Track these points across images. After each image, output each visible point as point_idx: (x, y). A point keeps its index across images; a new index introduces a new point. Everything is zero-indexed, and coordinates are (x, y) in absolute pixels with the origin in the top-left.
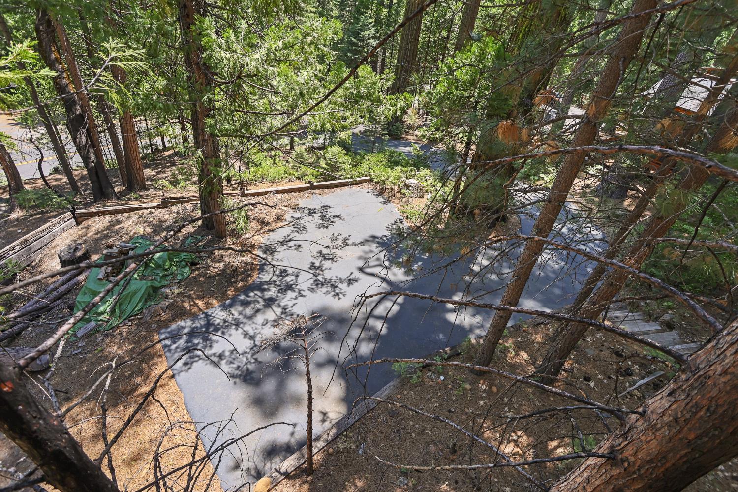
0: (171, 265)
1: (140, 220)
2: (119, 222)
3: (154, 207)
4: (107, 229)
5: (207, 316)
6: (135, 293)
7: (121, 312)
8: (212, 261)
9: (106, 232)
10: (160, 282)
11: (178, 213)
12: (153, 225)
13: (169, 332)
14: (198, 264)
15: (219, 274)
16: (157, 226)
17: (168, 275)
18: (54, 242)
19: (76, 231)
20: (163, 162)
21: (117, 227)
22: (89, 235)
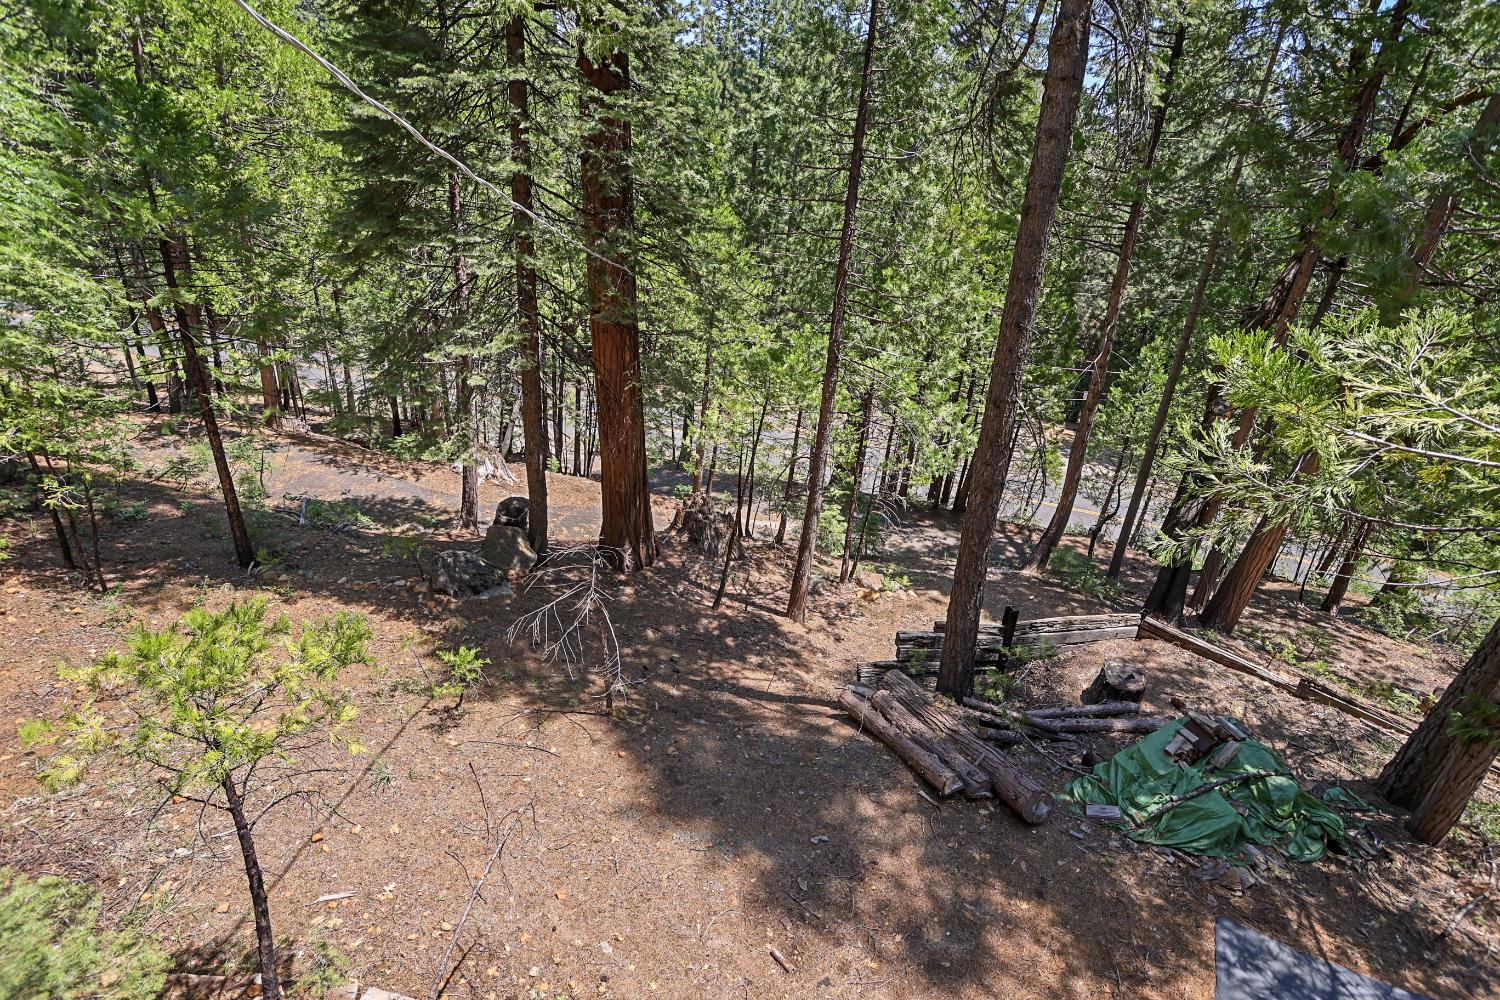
0: (1291, 815)
1: (1241, 690)
2: (1203, 674)
3: (1277, 684)
4: (1180, 672)
5: (1333, 975)
6: (1209, 816)
7: (1169, 830)
8: (1381, 872)
9: (1175, 676)
10: (1252, 830)
11: (1324, 722)
12: (1265, 716)
13: (1238, 937)
14: (1345, 854)
15: (1390, 912)
16: (1272, 722)
17: (1273, 829)
18: (1095, 647)
19: (1131, 648)
20: (1272, 601)
21: (1197, 679)
22: (1149, 665)
